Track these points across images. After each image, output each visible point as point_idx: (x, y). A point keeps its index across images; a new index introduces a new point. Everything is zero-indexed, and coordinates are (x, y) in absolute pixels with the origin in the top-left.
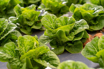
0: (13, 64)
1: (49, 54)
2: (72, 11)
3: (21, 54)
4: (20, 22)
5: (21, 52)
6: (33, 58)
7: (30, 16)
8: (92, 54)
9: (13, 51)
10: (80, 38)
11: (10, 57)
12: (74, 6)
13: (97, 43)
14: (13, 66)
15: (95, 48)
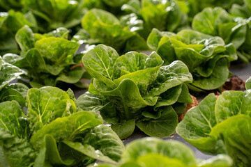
0: (13, 151)
1: (101, 132)
2: (153, 46)
3: (34, 129)
4: (30, 65)
5: (33, 124)
6: (61, 139)
7: (54, 52)
8: (200, 133)
9: (14, 121)
10: (171, 102)
11: (6, 135)
12: (157, 34)
13: (212, 108)
14: (14, 157)
15: (208, 119)
